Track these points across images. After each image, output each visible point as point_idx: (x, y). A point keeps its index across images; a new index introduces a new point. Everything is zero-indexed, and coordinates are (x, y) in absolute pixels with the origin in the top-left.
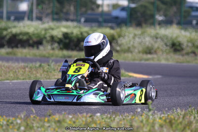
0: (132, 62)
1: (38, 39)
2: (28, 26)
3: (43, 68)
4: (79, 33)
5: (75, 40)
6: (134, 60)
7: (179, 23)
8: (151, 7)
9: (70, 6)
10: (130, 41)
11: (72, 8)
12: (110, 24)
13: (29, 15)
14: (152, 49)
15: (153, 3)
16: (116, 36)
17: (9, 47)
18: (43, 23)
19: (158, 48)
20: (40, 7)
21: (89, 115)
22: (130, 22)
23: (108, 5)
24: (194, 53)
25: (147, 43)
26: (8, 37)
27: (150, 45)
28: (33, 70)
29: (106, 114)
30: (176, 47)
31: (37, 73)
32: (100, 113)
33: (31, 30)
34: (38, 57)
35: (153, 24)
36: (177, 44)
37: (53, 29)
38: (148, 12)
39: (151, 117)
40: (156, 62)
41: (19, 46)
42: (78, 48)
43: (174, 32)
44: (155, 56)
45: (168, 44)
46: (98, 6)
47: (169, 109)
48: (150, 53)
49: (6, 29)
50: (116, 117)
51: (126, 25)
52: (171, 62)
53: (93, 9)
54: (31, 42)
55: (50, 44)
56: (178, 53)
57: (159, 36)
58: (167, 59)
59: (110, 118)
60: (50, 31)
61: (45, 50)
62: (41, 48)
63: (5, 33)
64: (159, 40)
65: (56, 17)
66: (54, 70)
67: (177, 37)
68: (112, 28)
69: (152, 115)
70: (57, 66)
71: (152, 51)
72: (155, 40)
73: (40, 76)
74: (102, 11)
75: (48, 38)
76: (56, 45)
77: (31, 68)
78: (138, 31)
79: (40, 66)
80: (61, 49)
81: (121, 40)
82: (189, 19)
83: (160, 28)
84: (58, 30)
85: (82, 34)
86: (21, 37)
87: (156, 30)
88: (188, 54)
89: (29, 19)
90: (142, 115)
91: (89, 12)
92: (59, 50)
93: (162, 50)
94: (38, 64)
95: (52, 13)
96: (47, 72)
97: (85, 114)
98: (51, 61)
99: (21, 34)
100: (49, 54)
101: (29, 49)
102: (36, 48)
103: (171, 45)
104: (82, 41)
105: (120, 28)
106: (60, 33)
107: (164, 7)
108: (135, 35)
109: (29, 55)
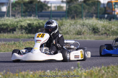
1: (13, 27)
2: (6, 20)
3: (16, 44)
4: (37, 23)
5: (35, 27)
8: (80, 7)
10: (68, 28)
12: (56, 18)
13: (7, 14)
14: (81, 32)
15: (81, 5)
16: (59, 25)
18: (16, 18)
19: (85, 31)
20: (14, 9)
21: (43, 71)
22: (68, 16)
23: (55, 7)
24: (106, 33)
25: (78, 29)
27: (80, 30)
28: (10, 46)
29: (53, 71)
30: (95, 30)
31: (13, 47)
33: (9, 22)
35: (81, 17)
36: (96, 28)
37: (22, 21)
38: (79, 10)
39: (80, 72)
40: (84, 40)
41: (2, 32)
43: (94, 21)
44: (83, 36)
45: (90, 29)
46: (49, 7)
47: (91, 67)
48: (80, 34)
50: (59, 72)
51: (66, 18)
52: (92, 40)
53: (46, 9)
54: (9, 29)
55: (20, 30)
56: (97, 34)
57: (85, 24)
58: (90, 38)
59: (55, 73)
60: (20, 22)
61: (17, 34)
62: (15, 33)
64: (85, 27)
65: (23, 14)
67: (95, 25)
69: (81, 70)
70: (24, 43)
72: (82, 27)
74: (51, 10)
75: (19, 27)
76: (24, 31)
77: (9, 44)
78: (73, 22)
79: (14, 43)
80: (27, 33)
81: (63, 27)
83: (86, 19)
84: (25, 22)
85: (39, 24)
86: (3, 26)
88: (102, 34)
89: (7, 16)
90: (74, 71)
91: (44, 11)
92: (25, 34)
93: (87, 33)
94: (13, 42)
95: (21, 12)
96: (18, 47)
97: (40, 71)
98: (20, 41)
100: (20, 36)
101: (7, 33)
102: (12, 33)
103: (92, 30)
104: (39, 28)
105: (62, 20)
106: (26, 24)
107: (87, 7)
108: (71, 24)
109: (8, 37)
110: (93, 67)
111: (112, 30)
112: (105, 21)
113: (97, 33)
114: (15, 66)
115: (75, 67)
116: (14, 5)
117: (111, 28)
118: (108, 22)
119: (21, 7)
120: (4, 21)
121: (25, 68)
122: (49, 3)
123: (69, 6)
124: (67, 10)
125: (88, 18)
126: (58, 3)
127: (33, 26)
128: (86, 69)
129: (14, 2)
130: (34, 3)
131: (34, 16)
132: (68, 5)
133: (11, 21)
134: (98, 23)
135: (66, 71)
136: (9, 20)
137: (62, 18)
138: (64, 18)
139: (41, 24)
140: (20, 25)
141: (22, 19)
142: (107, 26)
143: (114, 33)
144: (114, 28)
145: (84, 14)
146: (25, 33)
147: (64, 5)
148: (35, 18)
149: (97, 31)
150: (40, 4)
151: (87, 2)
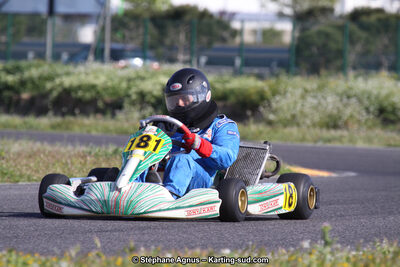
0: (298, 144)
1: (114, 98)
2: (95, 72)
6: (303, 139)
7: (393, 68)
8: (338, 35)
9: (178, 33)
10: (296, 103)
11: (182, 37)
12: (256, 71)
14: (340, 118)
15: (341, 28)
16: (268, 94)
17: (55, 114)
19: (352, 116)
20: (119, 36)
22: (297, 65)
23: (254, 32)
25: (330, 108)
26: (55, 94)
27: (335, 112)
28: (101, 159)
29: (240, 251)
30: (385, 115)
32: (230, 247)
33: (100, 80)
34: (114, 135)
35: (342, 69)
36: (389, 109)
37: (143, 79)
39: (329, 257)
40: (346, 145)
41: (77, 111)
43: (382, 85)
44: (345, 133)
45: (372, 109)
46: (235, 33)
47: (367, 241)
48: (335, 127)
49: (50, 78)
51: (288, 72)
52: (376, 146)
53: (224, 40)
54: (100, 104)
55: (138, 106)
56: (391, 127)
57: (352, 93)
58: (369, 140)
60: (138, 82)
61: (127, 120)
62: (120, 115)
63: (49, 85)
64: (353, 100)
67: (388, 96)
68: (260, 77)
69: (332, 253)
71: (340, 123)
72: (345, 100)
74: (242, 44)
75: (134, 97)
76: (150, 110)
77: (96, 155)
78: (312, 83)
79: (116, 152)
81: (277, 102)
83: (356, 77)
84: (154, 80)
86: (80, 94)
87: (347, 80)
89: (96, 59)
90: (310, 254)
91: (217, 45)
93: (359, 121)
94: (111, 149)
97: (198, 250)
99: (80, 87)
101: (95, 117)
102: (109, 116)
103: (377, 112)
105: (277, 76)
106: (159, 87)
107: (363, 35)
108: (306, 91)
109: (97, 130)
110: (375, 242)
113: (393, 122)
114: (115, 230)
115: (314, 241)
116: (120, 23)
119: (141, 30)
120: (87, 74)
121: (146, 237)
122: (238, 17)
123: (303, 30)
124: (296, 43)
125: (362, 71)
126: (266, 20)
128: (349, 247)
129: (120, 12)
130: (187, 18)
131: (185, 62)
132: (298, 28)
133: (108, 76)
135: (284, 251)
136: (102, 71)
137: (276, 70)
138: (283, 70)
140: (138, 90)
141: (146, 71)
145: (351, 57)
147: (286, 27)
149: (392, 117)
150: (205, 20)
151: (364, 19)
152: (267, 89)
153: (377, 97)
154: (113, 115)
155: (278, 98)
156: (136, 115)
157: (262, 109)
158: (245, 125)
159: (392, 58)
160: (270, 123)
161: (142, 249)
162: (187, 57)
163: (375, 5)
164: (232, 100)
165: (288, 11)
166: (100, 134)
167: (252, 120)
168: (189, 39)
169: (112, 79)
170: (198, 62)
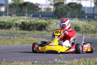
1: (9, 25)
3: (11, 39)
4: (29, 22)
5: (28, 25)
7: (78, 17)
8: (65, 9)
9: (25, 9)
12: (45, 18)
13: (5, 13)
15: (66, 7)
16: (48, 24)
18: (12, 17)
20: (11, 9)
22: (55, 16)
23: (44, 8)
24: (86, 32)
28: (6, 40)
31: (8, 41)
33: (6, 21)
34: (9, 34)
36: (78, 27)
37: (17, 20)
42: (29, 29)
43: (76, 21)
46: (40, 9)
51: (52, 18)
53: (37, 10)
54: (6, 26)
55: (15, 27)
60: (15, 21)
61: (13, 30)
62: (11, 29)
65: (18, 14)
66: (16, 40)
67: (77, 24)
68: (46, 20)
70: (18, 38)
73: (9, 43)
74: (41, 11)
75: (14, 25)
76: (18, 28)
78: (59, 21)
79: (10, 38)
80: (21, 30)
82: (84, 15)
84: (19, 20)
85: (31, 22)
86: (1, 24)
88: (83, 32)
89: (5, 15)
91: (35, 12)
94: (8, 37)
95: (17, 12)
96: (13, 41)
98: (15, 36)
99: (1, 22)
100: (15, 32)
101: (5, 29)
102: (8, 29)
103: (74, 28)
104: (31, 26)
105: (50, 19)
106: (21, 22)
107: (71, 9)
108: (57, 23)
109: (5, 33)
110: (73, 60)
111: (90, 29)
112: (85, 22)
113: (78, 31)
114: (9, 57)
115: (58, 59)
116: (11, 6)
117: (90, 27)
118: (87, 22)
120: (3, 19)
121: (17, 59)
122: (40, 5)
123: (56, 8)
124: (54, 11)
125: (71, 18)
126: (47, 5)
127: (26, 24)
128: (67, 61)
129: (11, 4)
130: (28, 5)
131: (27, 16)
132: (55, 7)
133: (8, 19)
134: (79, 23)
136: (6, 18)
137: (50, 18)
138: (51, 18)
139: (33, 23)
140: (15, 23)
141: (17, 18)
142: (87, 25)
143: (92, 32)
144: (93, 28)
145: (68, 15)
146: (20, 29)
147: (52, 7)
148: (28, 17)
149: (78, 30)
150: (32, 5)
151: (71, 5)
152: (47, 22)
153: (74, 25)
154: (9, 29)
155: (50, 25)
156: (15, 29)
157: (46, 28)
158: (42, 31)
159: (78, 15)
160: (48, 31)
161: (16, 61)
162: (28, 15)
163: (74, 2)
164: (39, 25)
165: (53, 3)
166: (5, 34)
167: (44, 30)
168: (28, 10)
169: (9, 20)
170: (30, 16)
